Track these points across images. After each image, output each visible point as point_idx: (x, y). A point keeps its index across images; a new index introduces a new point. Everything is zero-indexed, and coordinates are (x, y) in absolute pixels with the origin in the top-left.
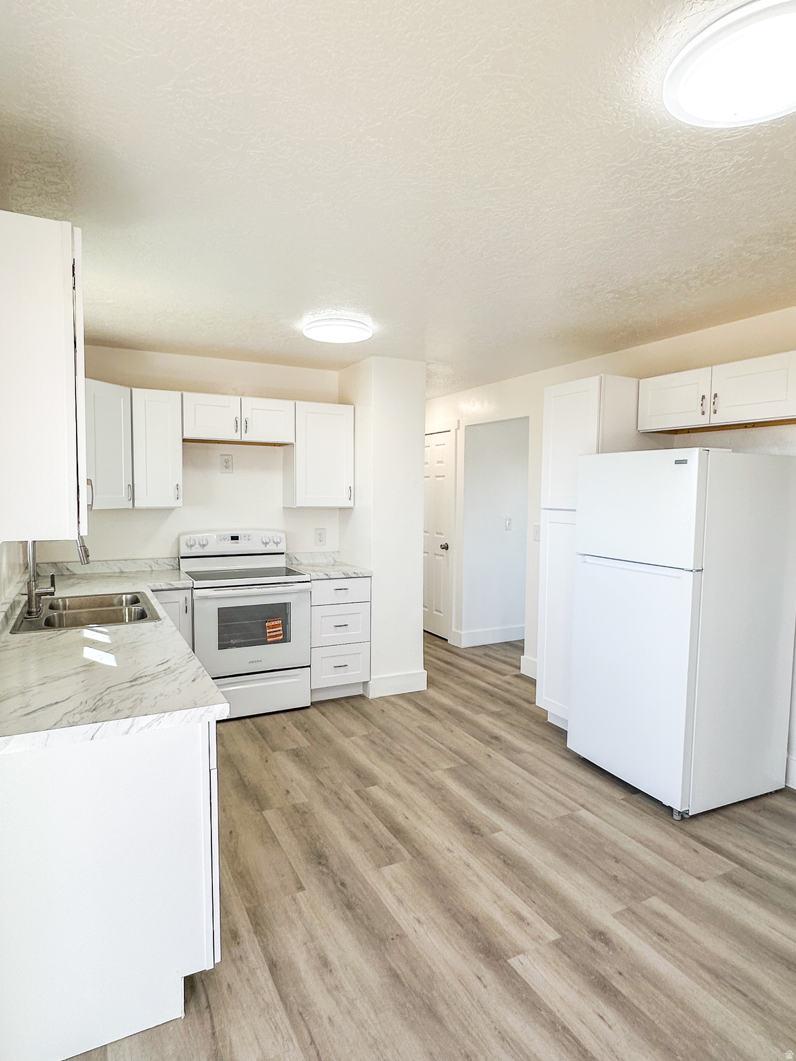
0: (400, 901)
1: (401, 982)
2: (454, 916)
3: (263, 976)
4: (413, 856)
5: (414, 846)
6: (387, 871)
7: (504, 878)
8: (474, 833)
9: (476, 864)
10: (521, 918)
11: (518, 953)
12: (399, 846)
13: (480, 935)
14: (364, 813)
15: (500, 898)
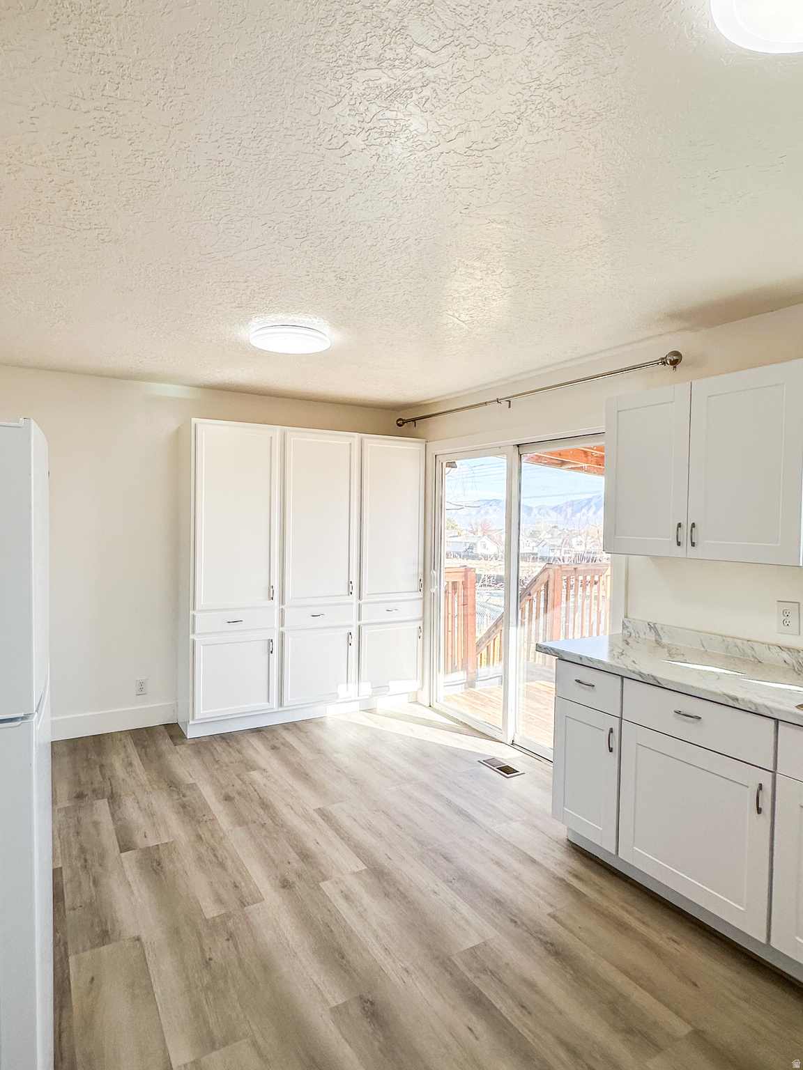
0: (454, 908)
1: (442, 855)
2: (405, 897)
3: (535, 856)
4: (450, 960)
5: (451, 974)
6: (475, 941)
7: (350, 935)
8: (372, 1004)
9: (377, 953)
10: (347, 898)
11: (358, 873)
12: (470, 975)
13: (385, 884)
14: (539, 1038)
15: (360, 915)
